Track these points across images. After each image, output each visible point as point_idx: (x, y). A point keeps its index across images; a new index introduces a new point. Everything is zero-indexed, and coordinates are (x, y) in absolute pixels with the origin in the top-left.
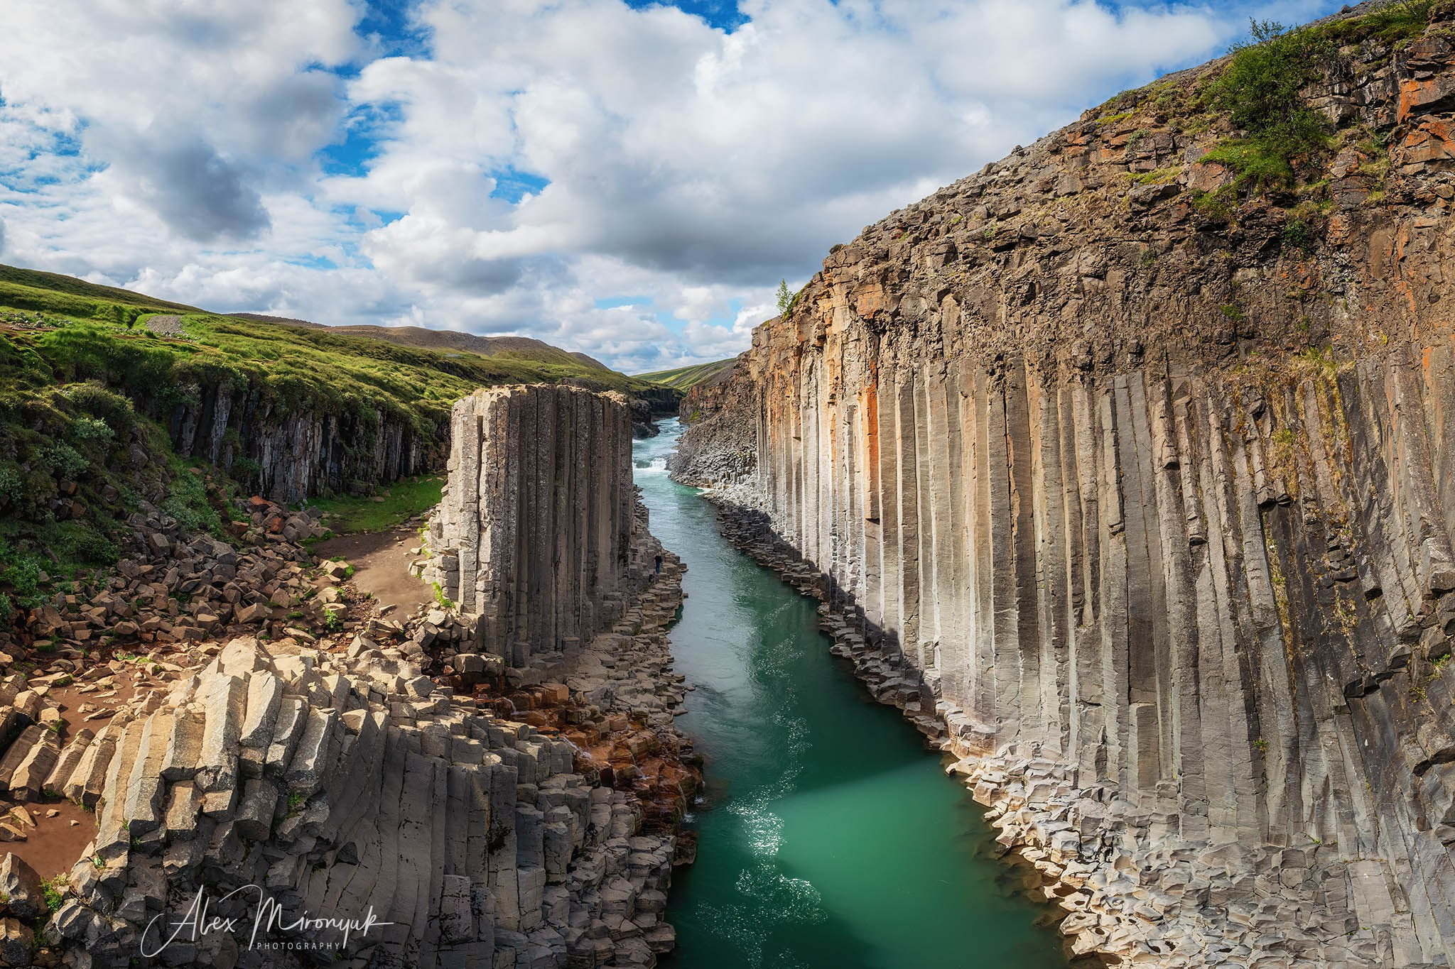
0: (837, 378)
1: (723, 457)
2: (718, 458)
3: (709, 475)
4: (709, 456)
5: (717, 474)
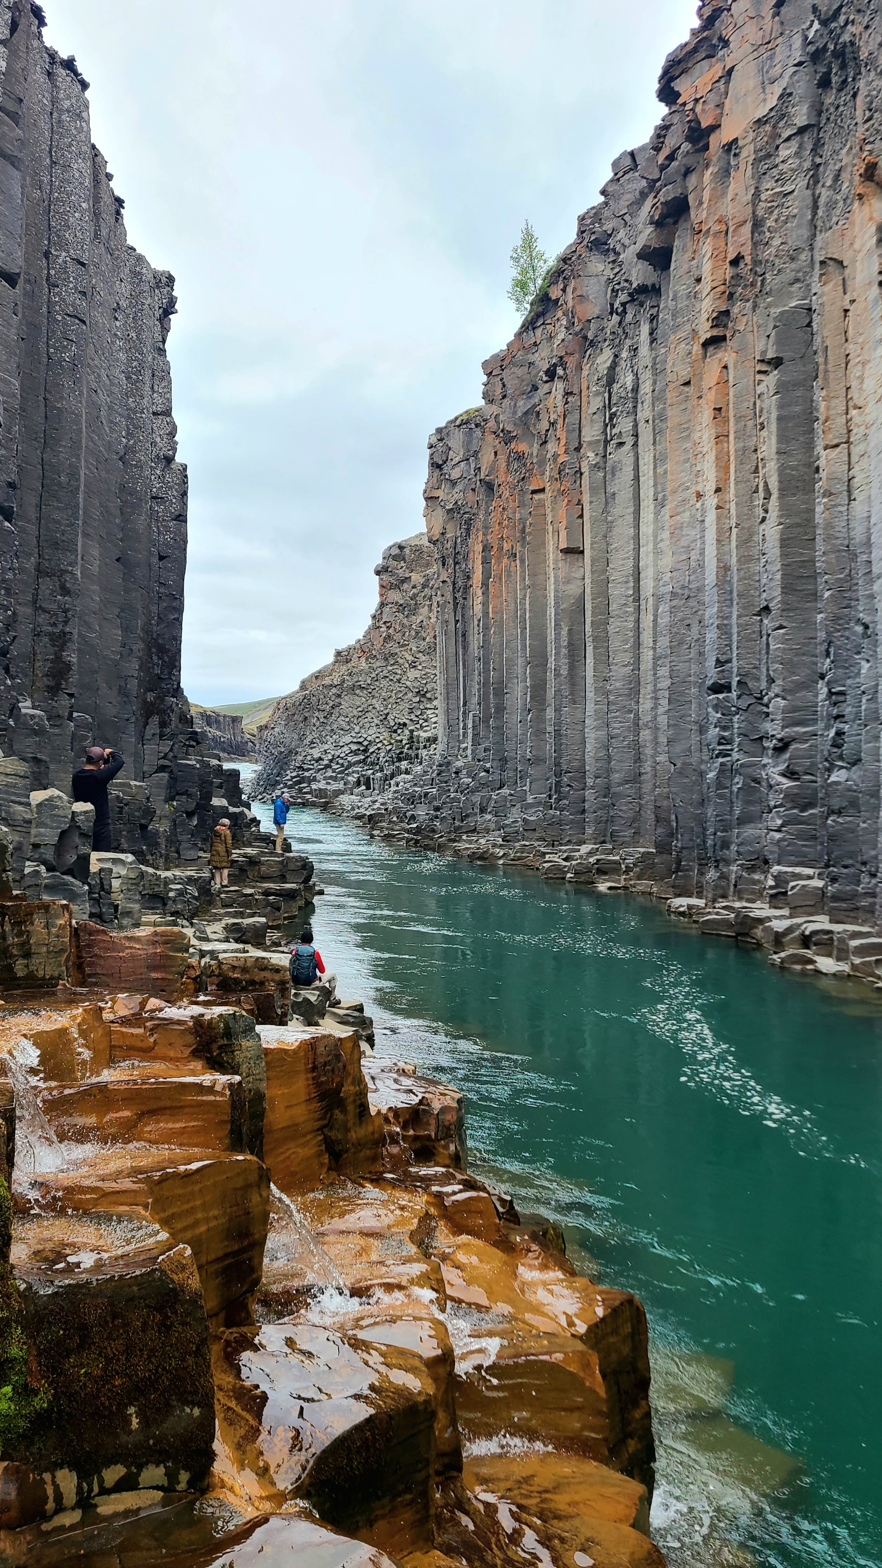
0: (735, 262)
1: (354, 747)
2: (345, 748)
3: (328, 783)
4: (326, 747)
5: (342, 779)
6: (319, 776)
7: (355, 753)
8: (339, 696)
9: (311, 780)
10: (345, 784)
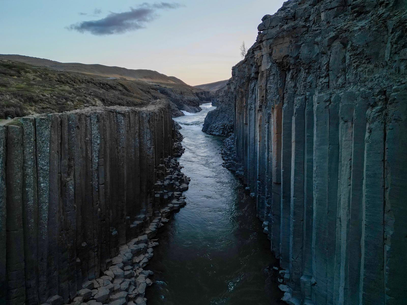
1: (222, 125)
2: (220, 125)
3: (216, 133)
4: (216, 124)
5: (219, 132)
6: (215, 131)
7: (222, 126)
8: (219, 113)
9: (213, 131)
10: (220, 133)
